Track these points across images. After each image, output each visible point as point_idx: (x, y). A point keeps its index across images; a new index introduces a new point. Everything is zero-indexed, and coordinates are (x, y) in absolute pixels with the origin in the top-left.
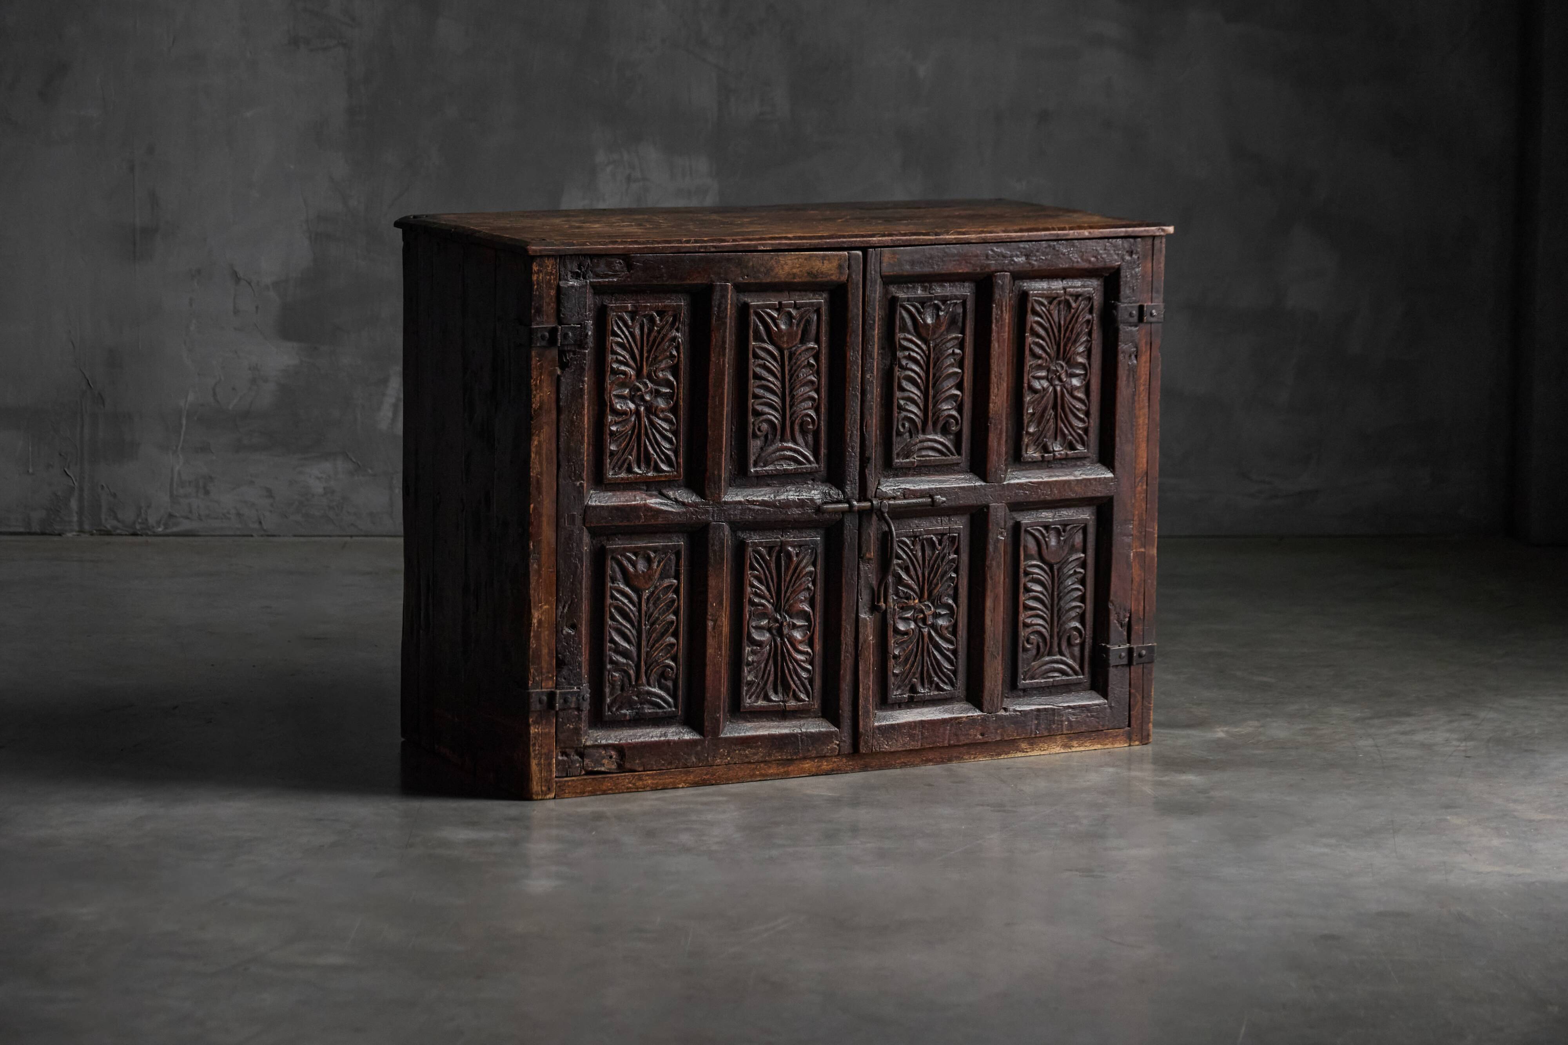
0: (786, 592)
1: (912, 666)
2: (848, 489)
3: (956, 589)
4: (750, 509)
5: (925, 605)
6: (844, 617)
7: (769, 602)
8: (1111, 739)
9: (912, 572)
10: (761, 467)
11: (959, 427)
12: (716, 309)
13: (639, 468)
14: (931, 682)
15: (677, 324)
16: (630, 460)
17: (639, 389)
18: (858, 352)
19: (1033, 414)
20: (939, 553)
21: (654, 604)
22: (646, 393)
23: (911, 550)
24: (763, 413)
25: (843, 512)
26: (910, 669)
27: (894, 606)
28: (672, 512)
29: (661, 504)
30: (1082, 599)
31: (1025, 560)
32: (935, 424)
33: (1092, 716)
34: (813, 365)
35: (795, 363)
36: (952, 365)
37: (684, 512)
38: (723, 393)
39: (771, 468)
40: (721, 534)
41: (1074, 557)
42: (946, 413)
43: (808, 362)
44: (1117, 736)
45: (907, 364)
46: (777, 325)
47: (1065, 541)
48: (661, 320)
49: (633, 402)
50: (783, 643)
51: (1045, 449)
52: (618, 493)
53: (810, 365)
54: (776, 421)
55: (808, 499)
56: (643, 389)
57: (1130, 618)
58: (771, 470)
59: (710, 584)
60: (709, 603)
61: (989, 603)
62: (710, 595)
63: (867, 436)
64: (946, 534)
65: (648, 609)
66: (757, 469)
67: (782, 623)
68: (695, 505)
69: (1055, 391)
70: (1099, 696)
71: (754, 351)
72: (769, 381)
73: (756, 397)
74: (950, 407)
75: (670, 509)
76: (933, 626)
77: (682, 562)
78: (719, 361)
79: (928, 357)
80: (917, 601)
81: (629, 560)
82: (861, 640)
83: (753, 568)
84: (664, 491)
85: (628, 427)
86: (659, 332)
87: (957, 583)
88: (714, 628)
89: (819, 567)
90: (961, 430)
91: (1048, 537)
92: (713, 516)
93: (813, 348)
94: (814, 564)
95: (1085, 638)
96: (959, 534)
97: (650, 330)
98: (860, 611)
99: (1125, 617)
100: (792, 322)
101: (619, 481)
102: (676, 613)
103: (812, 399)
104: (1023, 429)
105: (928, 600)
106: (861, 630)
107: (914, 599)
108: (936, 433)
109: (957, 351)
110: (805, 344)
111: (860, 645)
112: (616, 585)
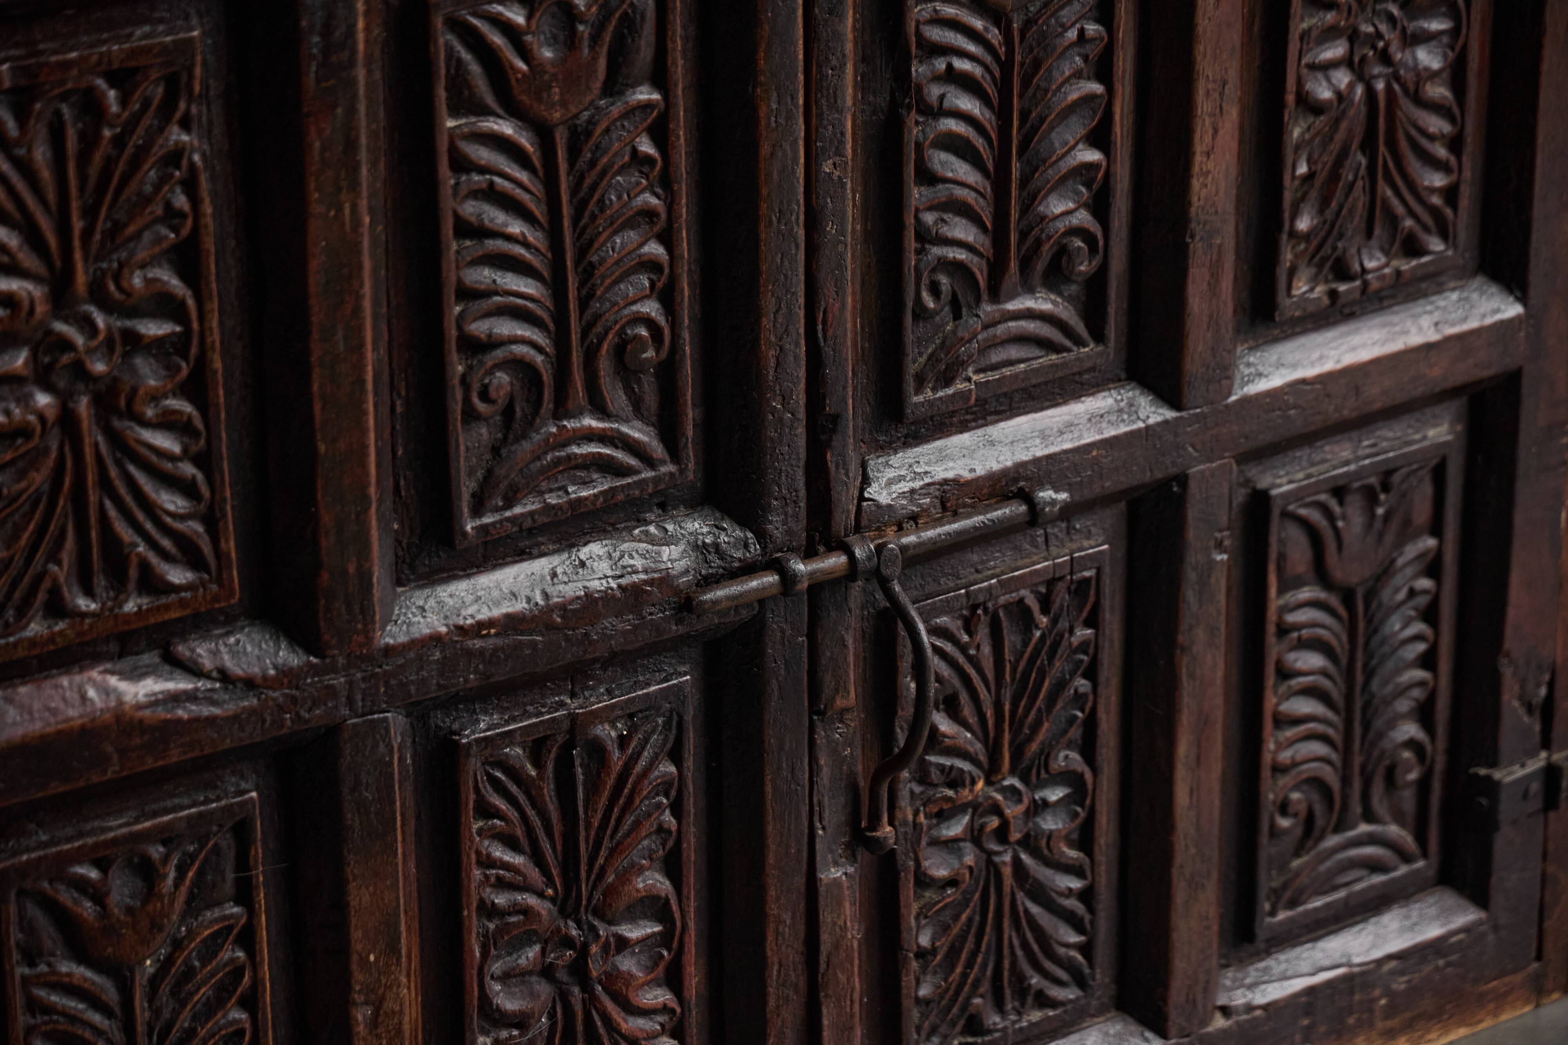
0: (592, 859)
1: (970, 965)
2: (776, 525)
3: (1091, 724)
4: (470, 653)
5: (1003, 790)
6: (772, 892)
7: (541, 895)
8: (1491, 1006)
9: (967, 711)
10: (497, 509)
11: (1097, 261)
12: (316, 39)
13: (89, 593)
14: (1022, 991)
15: (182, 105)
16: (55, 580)
17: (66, 345)
18: (793, 97)
19: (1309, 177)
20: (1043, 636)
21: (173, 994)
22: (90, 351)
23: (963, 649)
24: (493, 343)
25: (762, 601)
26: (965, 976)
27: (916, 813)
28: (211, 720)
29: (175, 698)
30: (1428, 661)
31: (1281, 591)
32: (1026, 265)
33: (1449, 964)
34: (648, 160)
35: (593, 163)
36: (1078, 75)
37: (252, 711)
38: (357, 310)
39: (530, 508)
40: (382, 748)
41: (1411, 550)
42: (1061, 226)
43: (635, 151)
44: (1506, 994)
45: (942, 97)
46: (524, 53)
47: (1387, 517)
48: (124, 101)
49: (48, 387)
50: (591, 999)
51: (1342, 272)
52: (23, 690)
53: (639, 160)
54: (539, 359)
55: (651, 582)
56: (80, 340)
57: (1551, 685)
58: (532, 514)
59: (354, 903)
60: (355, 958)
61: (1183, 748)
62: (356, 935)
63: (828, 351)
64: (1061, 578)
65: (156, 1012)
66: (487, 520)
67: (585, 946)
68: (287, 676)
69: (1370, 92)
70: (1463, 902)
71: (453, 150)
72: (510, 238)
73: (468, 294)
74: (1071, 205)
75: (207, 711)
76: (1029, 842)
77: (258, 851)
78: (340, 209)
79: (1006, 66)
80: (980, 784)
81: (82, 885)
82: (825, 948)
83: (485, 811)
84: (181, 649)
85: (39, 478)
86: (119, 142)
87: (1094, 710)
88: (374, 1024)
89: (689, 763)
90: (1103, 269)
91: (1344, 517)
92: (350, 701)
93: (647, 106)
94: (676, 756)
95: (1433, 761)
96: (1099, 570)
97: (89, 141)
98: (819, 865)
99: (1538, 686)
100: (573, 31)
101: (21, 653)
102: (250, 1003)
103: (651, 266)
104: (1279, 227)
105: (1013, 772)
106: (826, 917)
107: (973, 782)
108: (1030, 290)
109: (1092, 28)
110: (621, 93)
111: (823, 958)
112: (43, 968)
